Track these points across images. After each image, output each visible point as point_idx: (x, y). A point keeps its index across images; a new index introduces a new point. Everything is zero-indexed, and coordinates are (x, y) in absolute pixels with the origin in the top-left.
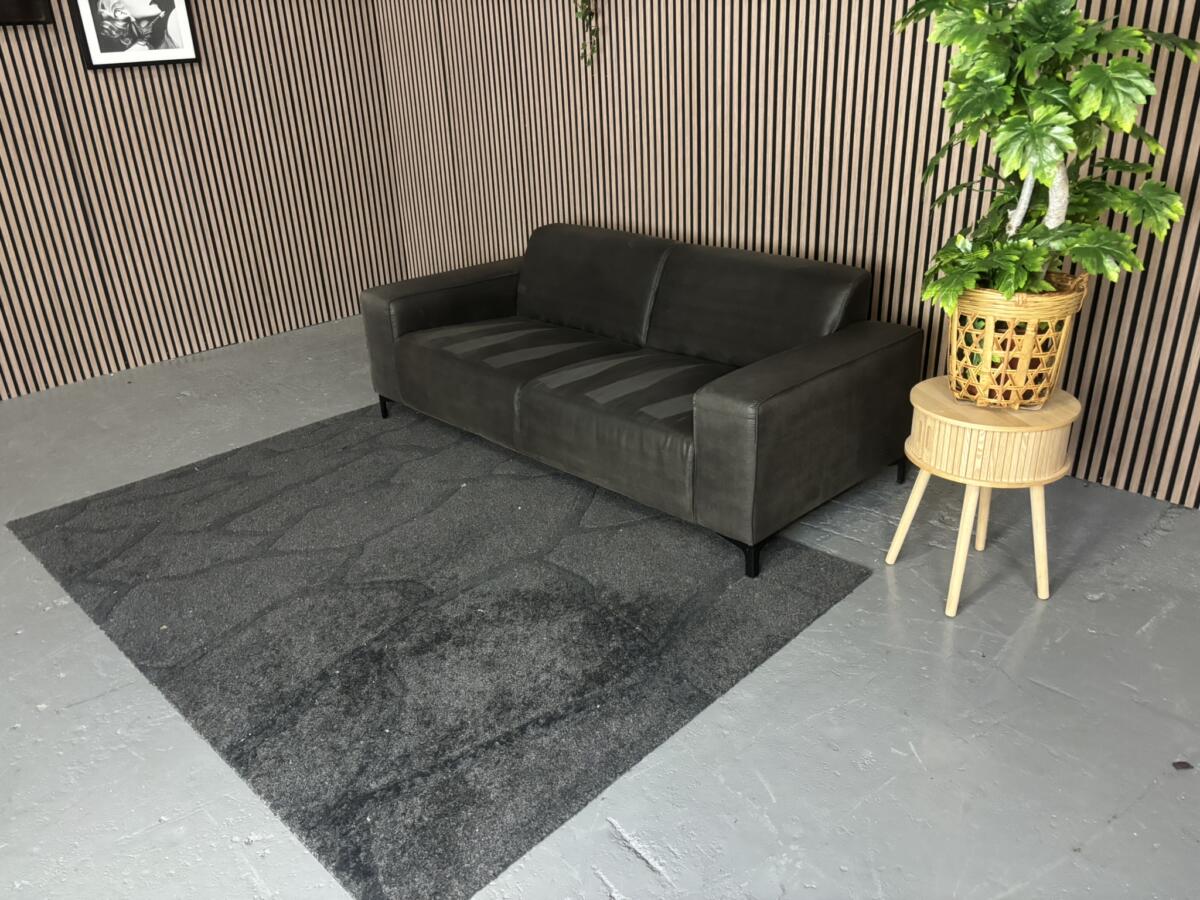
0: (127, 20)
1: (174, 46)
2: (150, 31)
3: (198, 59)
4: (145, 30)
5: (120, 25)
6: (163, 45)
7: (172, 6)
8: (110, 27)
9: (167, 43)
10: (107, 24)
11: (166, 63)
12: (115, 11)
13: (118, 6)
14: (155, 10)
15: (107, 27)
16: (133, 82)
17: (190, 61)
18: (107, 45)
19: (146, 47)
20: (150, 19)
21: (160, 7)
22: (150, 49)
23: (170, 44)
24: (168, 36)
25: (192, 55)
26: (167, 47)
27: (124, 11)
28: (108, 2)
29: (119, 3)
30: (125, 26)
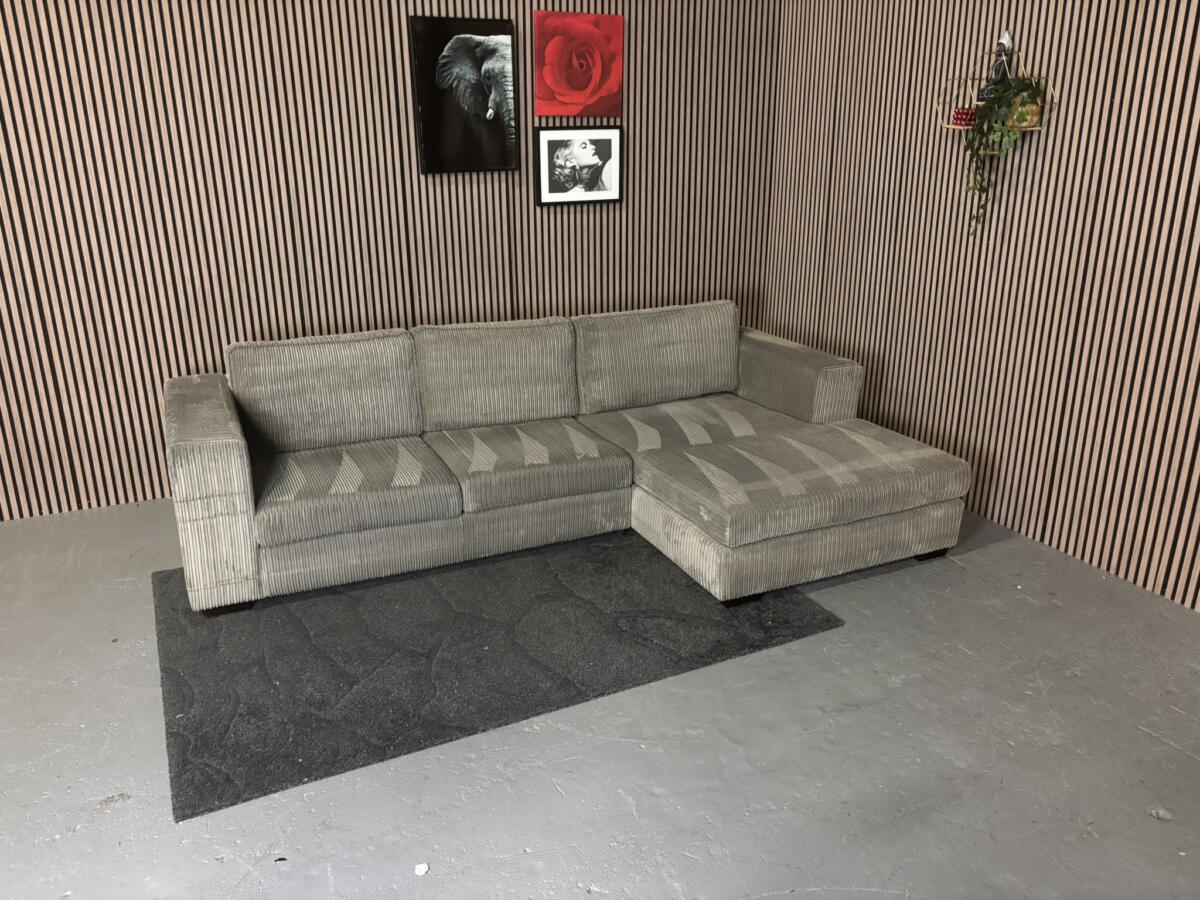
0: (573, 168)
1: (605, 189)
2: (588, 177)
3: (620, 200)
4: (585, 176)
5: (567, 171)
6: (596, 188)
7: (610, 157)
8: (560, 173)
10: (558, 171)
11: (595, 203)
12: (566, 161)
13: (569, 157)
14: (596, 160)
15: (557, 173)
16: (568, 218)
17: (614, 201)
18: (555, 187)
19: (583, 189)
20: (590, 167)
21: (600, 158)
22: (586, 190)
23: (601, 187)
24: (602, 181)
25: (617, 196)
26: (599, 189)
27: (574, 160)
28: (562, 153)
29: (570, 154)
30: (571, 172)
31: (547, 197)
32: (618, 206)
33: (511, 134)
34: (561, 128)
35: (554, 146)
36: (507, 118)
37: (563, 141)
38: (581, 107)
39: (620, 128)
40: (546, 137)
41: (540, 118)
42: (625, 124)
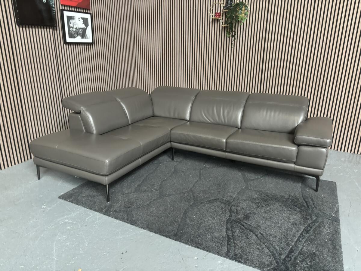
0: (76, 28)
1: (88, 38)
2: (82, 33)
3: (92, 43)
4: (80, 32)
5: (74, 30)
6: (85, 37)
7: (88, 26)
10: (71, 29)
11: (84, 43)
12: (74, 25)
13: (74, 24)
14: (83, 26)
15: (71, 30)
17: (90, 43)
18: (71, 36)
20: (82, 29)
21: (85, 26)
22: (81, 38)
23: (87, 37)
24: (86, 35)
26: (86, 38)
27: (76, 25)
28: (72, 21)
29: (75, 22)
30: (76, 30)
31: (69, 40)
32: (92, 46)
33: (54, 11)
34: (70, 11)
35: (69, 18)
36: (51, 3)
37: (72, 17)
38: (77, 3)
39: (90, 13)
40: (66, 14)
41: (62, 5)
42: (91, 12)
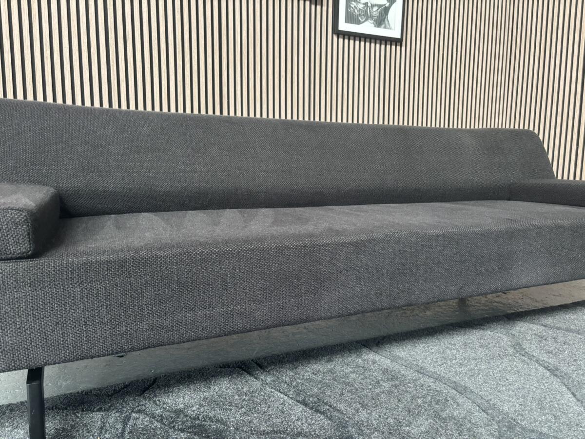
0: (366, 4)
1: (390, 28)
2: (378, 15)
3: (401, 40)
4: (374, 13)
5: (361, 6)
6: (383, 26)
8: (355, 6)
9: (386, 25)
10: (353, 4)
14: (384, 1)
15: (352, 6)
17: (396, 40)
18: (351, 18)
19: (373, 25)
20: (379, 6)
21: (388, 1)
22: (375, 27)
23: (388, 26)
24: (388, 22)
25: (399, 36)
26: (385, 27)
30: (364, 8)
31: (343, 26)
32: (398, 48)
